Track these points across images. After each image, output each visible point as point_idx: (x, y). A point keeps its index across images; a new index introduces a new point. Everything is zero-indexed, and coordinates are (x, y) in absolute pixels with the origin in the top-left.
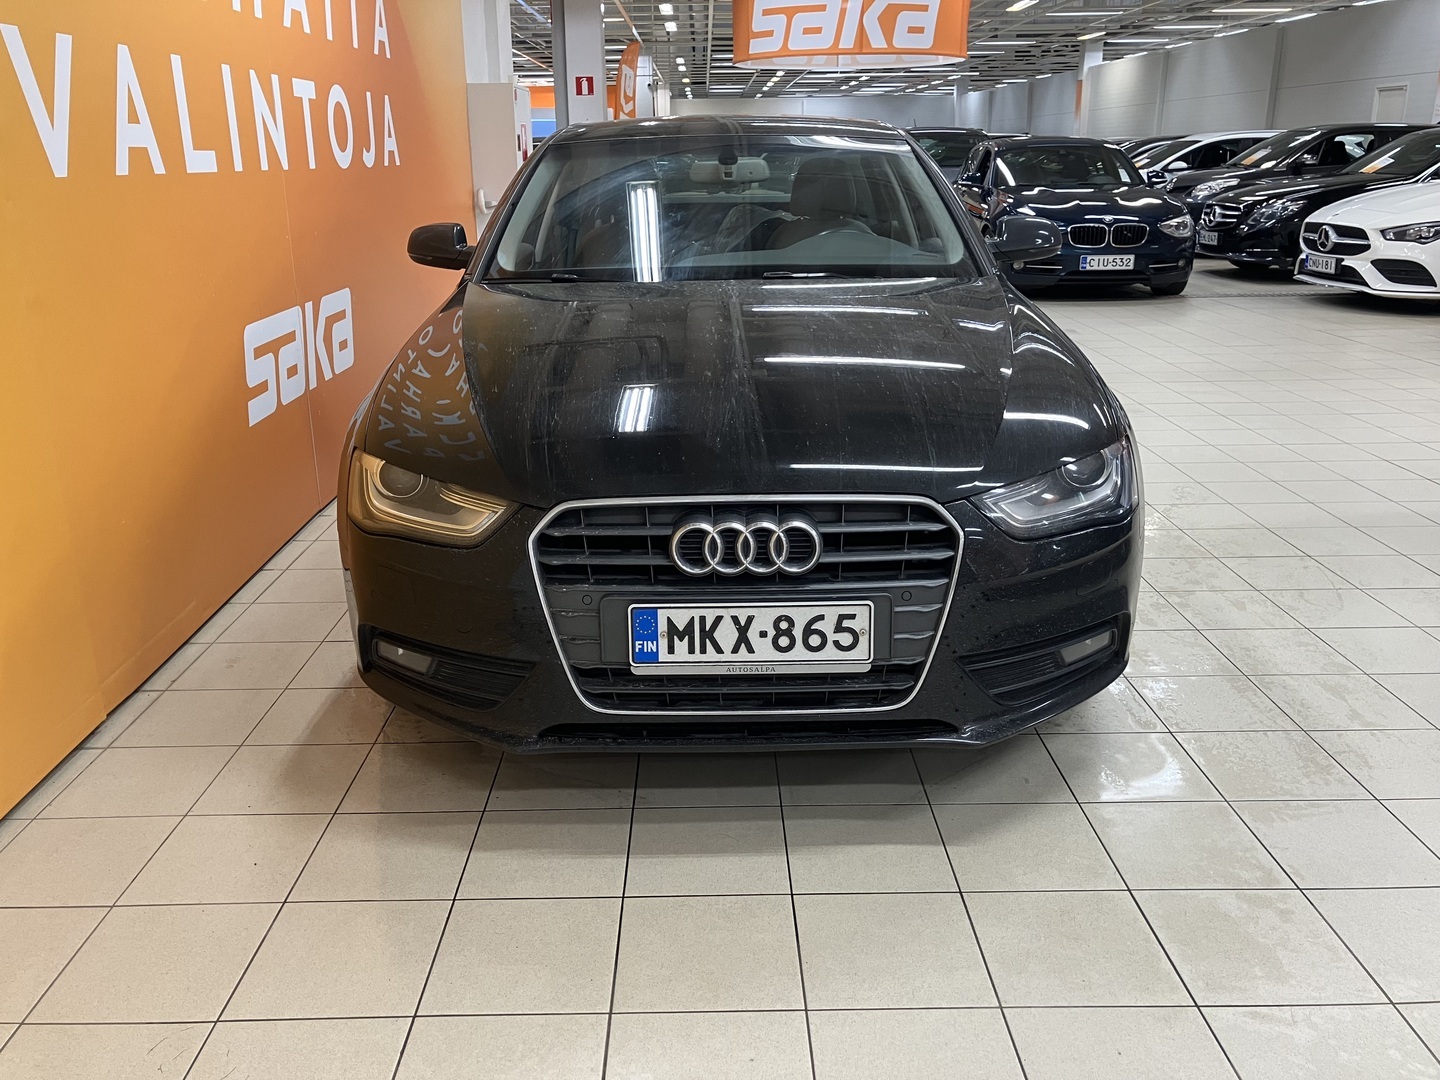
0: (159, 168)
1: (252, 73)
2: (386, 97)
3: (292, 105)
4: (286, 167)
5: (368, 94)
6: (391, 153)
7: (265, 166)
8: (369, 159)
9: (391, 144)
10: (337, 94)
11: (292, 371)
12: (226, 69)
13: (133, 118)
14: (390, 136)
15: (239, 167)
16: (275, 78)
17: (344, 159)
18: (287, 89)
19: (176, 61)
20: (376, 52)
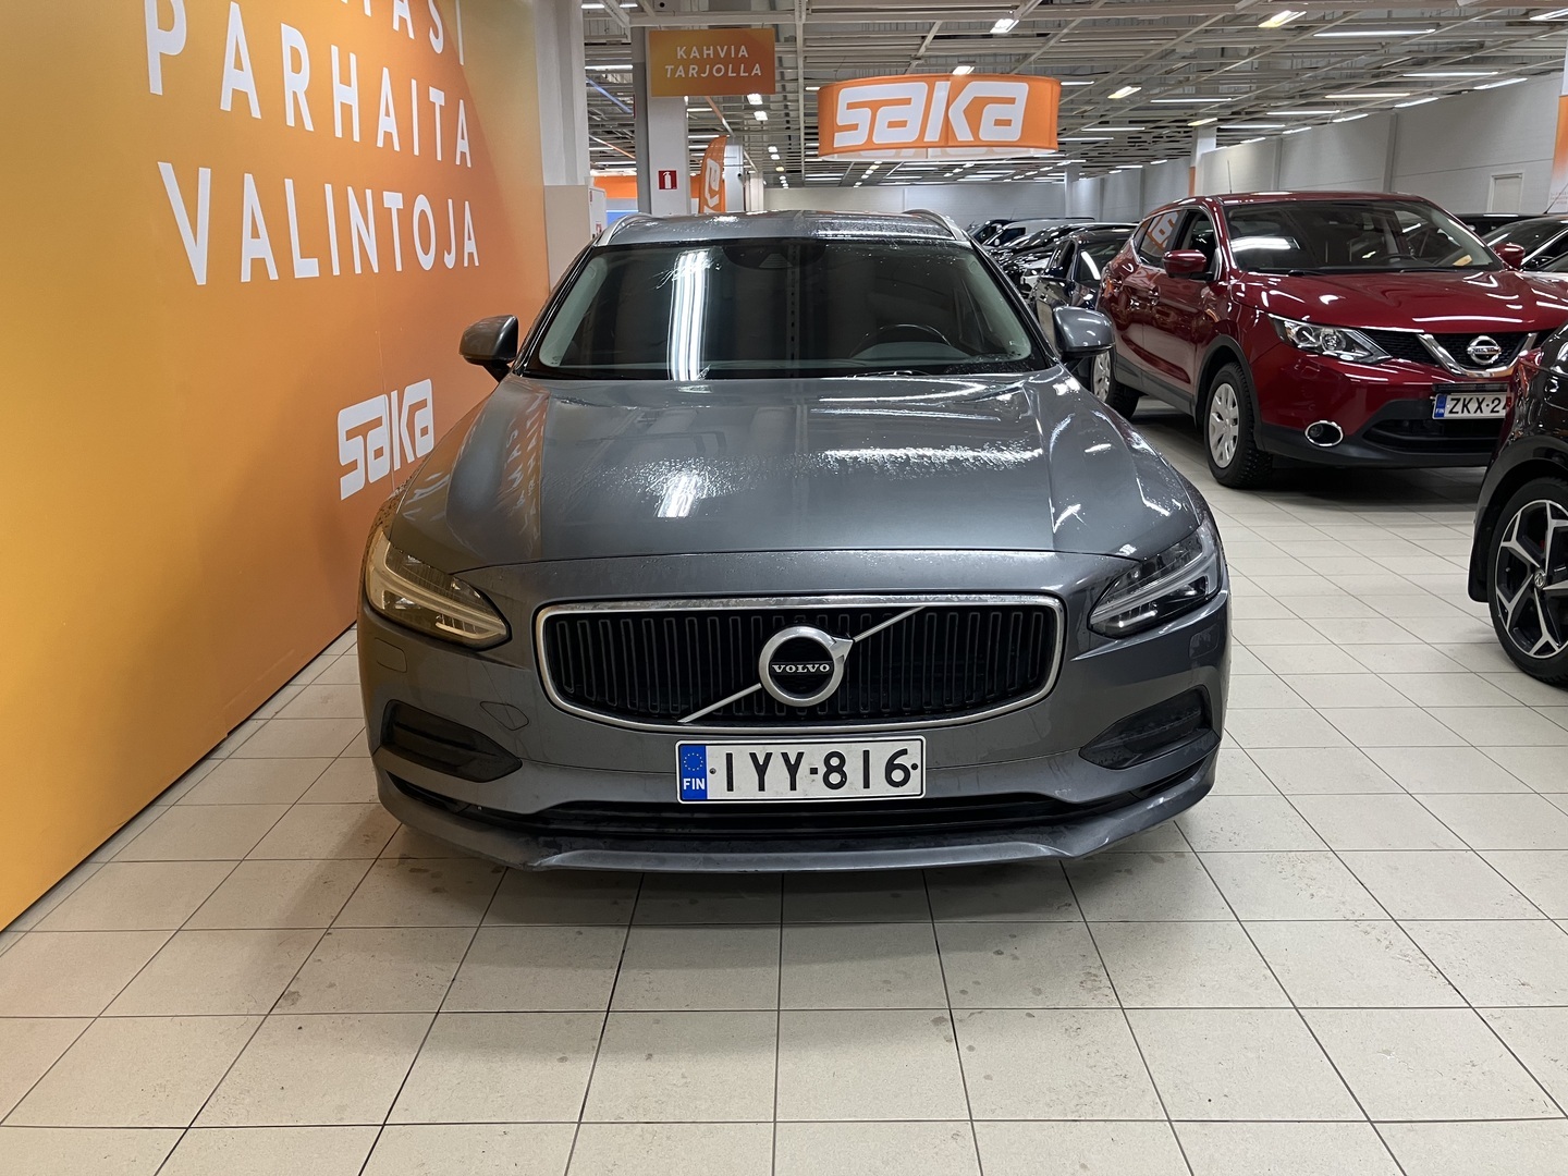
0: (274, 276)
1: (350, 189)
2: (467, 203)
3: (383, 215)
4: (376, 270)
5: (450, 201)
6: (471, 255)
7: (358, 270)
8: (450, 260)
9: (470, 246)
10: (422, 203)
11: (379, 453)
12: (328, 187)
13: (255, 234)
14: (470, 239)
15: (336, 272)
16: (369, 192)
17: (427, 262)
18: (378, 201)
19: (289, 183)
20: (458, 163)
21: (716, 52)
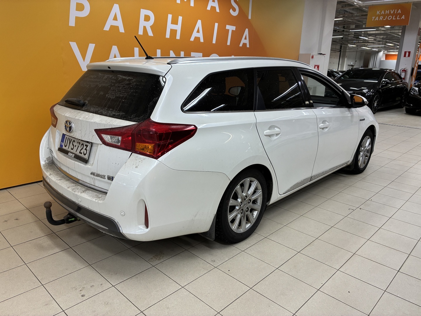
12: (159, 50)
20: (241, 46)
21: (390, 12)
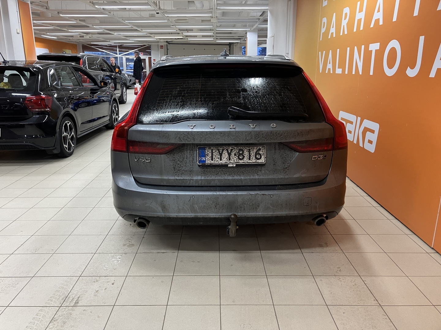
0: (331, 72)
1: (356, 47)
3: (368, 53)
4: (361, 73)
7: (354, 73)
10: (394, 44)
15: (346, 73)
16: (363, 47)
18: (367, 48)
19: (338, 50)
